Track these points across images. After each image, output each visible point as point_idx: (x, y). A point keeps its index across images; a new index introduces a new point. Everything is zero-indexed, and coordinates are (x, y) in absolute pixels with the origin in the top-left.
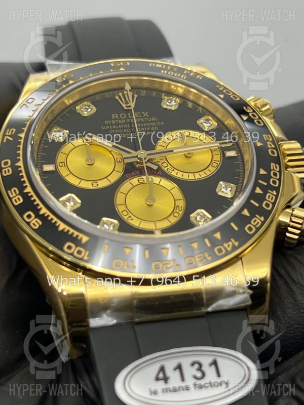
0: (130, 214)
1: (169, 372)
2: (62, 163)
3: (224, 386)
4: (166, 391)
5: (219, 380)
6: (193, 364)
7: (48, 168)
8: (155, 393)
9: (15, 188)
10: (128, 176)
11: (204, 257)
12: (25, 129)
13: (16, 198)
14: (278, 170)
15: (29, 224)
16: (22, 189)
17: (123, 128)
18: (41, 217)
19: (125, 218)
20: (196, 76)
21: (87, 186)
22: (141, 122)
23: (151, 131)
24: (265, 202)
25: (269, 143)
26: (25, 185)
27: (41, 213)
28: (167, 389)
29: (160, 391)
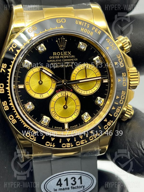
0: (55, 114)
1: (63, 182)
2: (27, 82)
3: (83, 188)
5: (81, 185)
6: (72, 178)
7: (21, 87)
8: (56, 190)
9: (6, 102)
10: (57, 91)
11: (84, 141)
12: (11, 66)
13: (5, 107)
14: (124, 94)
15: (11, 121)
16: (8, 103)
17: (58, 62)
18: (17, 119)
19: (53, 115)
20: (98, 32)
21: (38, 96)
22: (66, 58)
23: (71, 64)
24: (115, 113)
25: (124, 78)
26: (10, 101)
27: (17, 117)
28: (60, 189)
29: (58, 190)
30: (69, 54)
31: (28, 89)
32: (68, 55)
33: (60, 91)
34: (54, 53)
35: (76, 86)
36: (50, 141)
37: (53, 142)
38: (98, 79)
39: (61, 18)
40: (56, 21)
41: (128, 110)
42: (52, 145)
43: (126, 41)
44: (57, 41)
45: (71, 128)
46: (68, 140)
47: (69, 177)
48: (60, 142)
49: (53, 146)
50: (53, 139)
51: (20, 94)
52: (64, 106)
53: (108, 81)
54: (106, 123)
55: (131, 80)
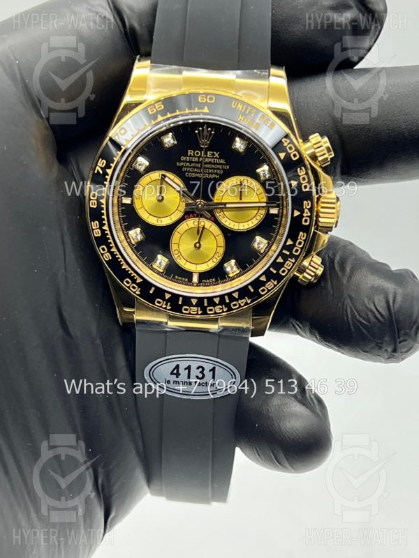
0: (179, 254)
1: (182, 370)
6: (198, 368)
8: (169, 382)
9: (97, 222)
10: (187, 217)
11: (222, 309)
12: (113, 165)
13: (96, 231)
14: (304, 238)
15: (102, 254)
16: (102, 225)
17: (194, 167)
18: (112, 253)
19: (175, 256)
21: (153, 221)
22: (210, 163)
23: (216, 174)
24: (283, 269)
25: (306, 210)
26: (104, 222)
27: (112, 250)
29: (172, 382)
30: (215, 157)
31: (137, 206)
32: (213, 158)
33: (192, 218)
34: (189, 151)
35: (222, 213)
36: (164, 299)
37: (167, 301)
38: (263, 207)
39: (207, 94)
40: (198, 98)
41: (310, 267)
42: (165, 306)
44: (197, 132)
45: (204, 282)
46: (194, 301)
47: (194, 365)
48: (180, 303)
49: (168, 308)
50: (168, 296)
51: (123, 212)
52: (196, 243)
53: (279, 212)
54: (264, 284)
55: (321, 215)
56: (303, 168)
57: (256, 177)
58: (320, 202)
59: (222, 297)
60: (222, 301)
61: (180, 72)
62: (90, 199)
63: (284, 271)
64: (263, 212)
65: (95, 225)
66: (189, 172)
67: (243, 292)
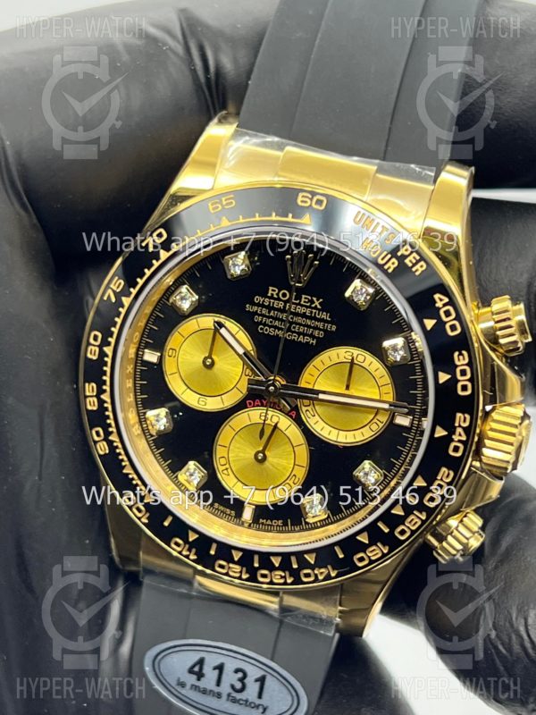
0: (227, 466)
1: (207, 669)
2: (173, 349)
3: (261, 710)
4: (194, 687)
5: (258, 702)
6: (237, 671)
7: (151, 356)
8: (182, 685)
9: (94, 385)
10: (250, 404)
11: (285, 577)
12: (134, 292)
13: (91, 399)
14: (449, 480)
15: (95, 442)
16: (100, 391)
17: (276, 319)
18: (110, 443)
19: (219, 468)
20: (414, 265)
21: (191, 399)
22: (304, 316)
23: (312, 336)
24: (402, 527)
25: (459, 430)
26: (104, 387)
27: (110, 438)
28: (196, 686)
29: (188, 686)
30: (313, 306)
31: (169, 368)
32: (310, 307)
33: (258, 406)
34: (271, 288)
35: (312, 406)
36: (186, 541)
37: (191, 545)
38: (385, 410)
39: (313, 193)
40: (297, 198)
41: (456, 534)
42: (188, 553)
43: (509, 319)
44: (288, 257)
45: (263, 524)
46: (237, 556)
48: (212, 552)
49: (191, 557)
50: (192, 537)
51: (143, 375)
52: (258, 452)
53: (412, 423)
54: (363, 548)
55: (487, 442)
56: (464, 353)
57: (380, 354)
58: (490, 419)
59: (286, 557)
60: (286, 564)
61: (280, 147)
62: (89, 344)
63: (403, 532)
64: (384, 418)
65: (90, 389)
66: (265, 325)
67: (325, 555)
